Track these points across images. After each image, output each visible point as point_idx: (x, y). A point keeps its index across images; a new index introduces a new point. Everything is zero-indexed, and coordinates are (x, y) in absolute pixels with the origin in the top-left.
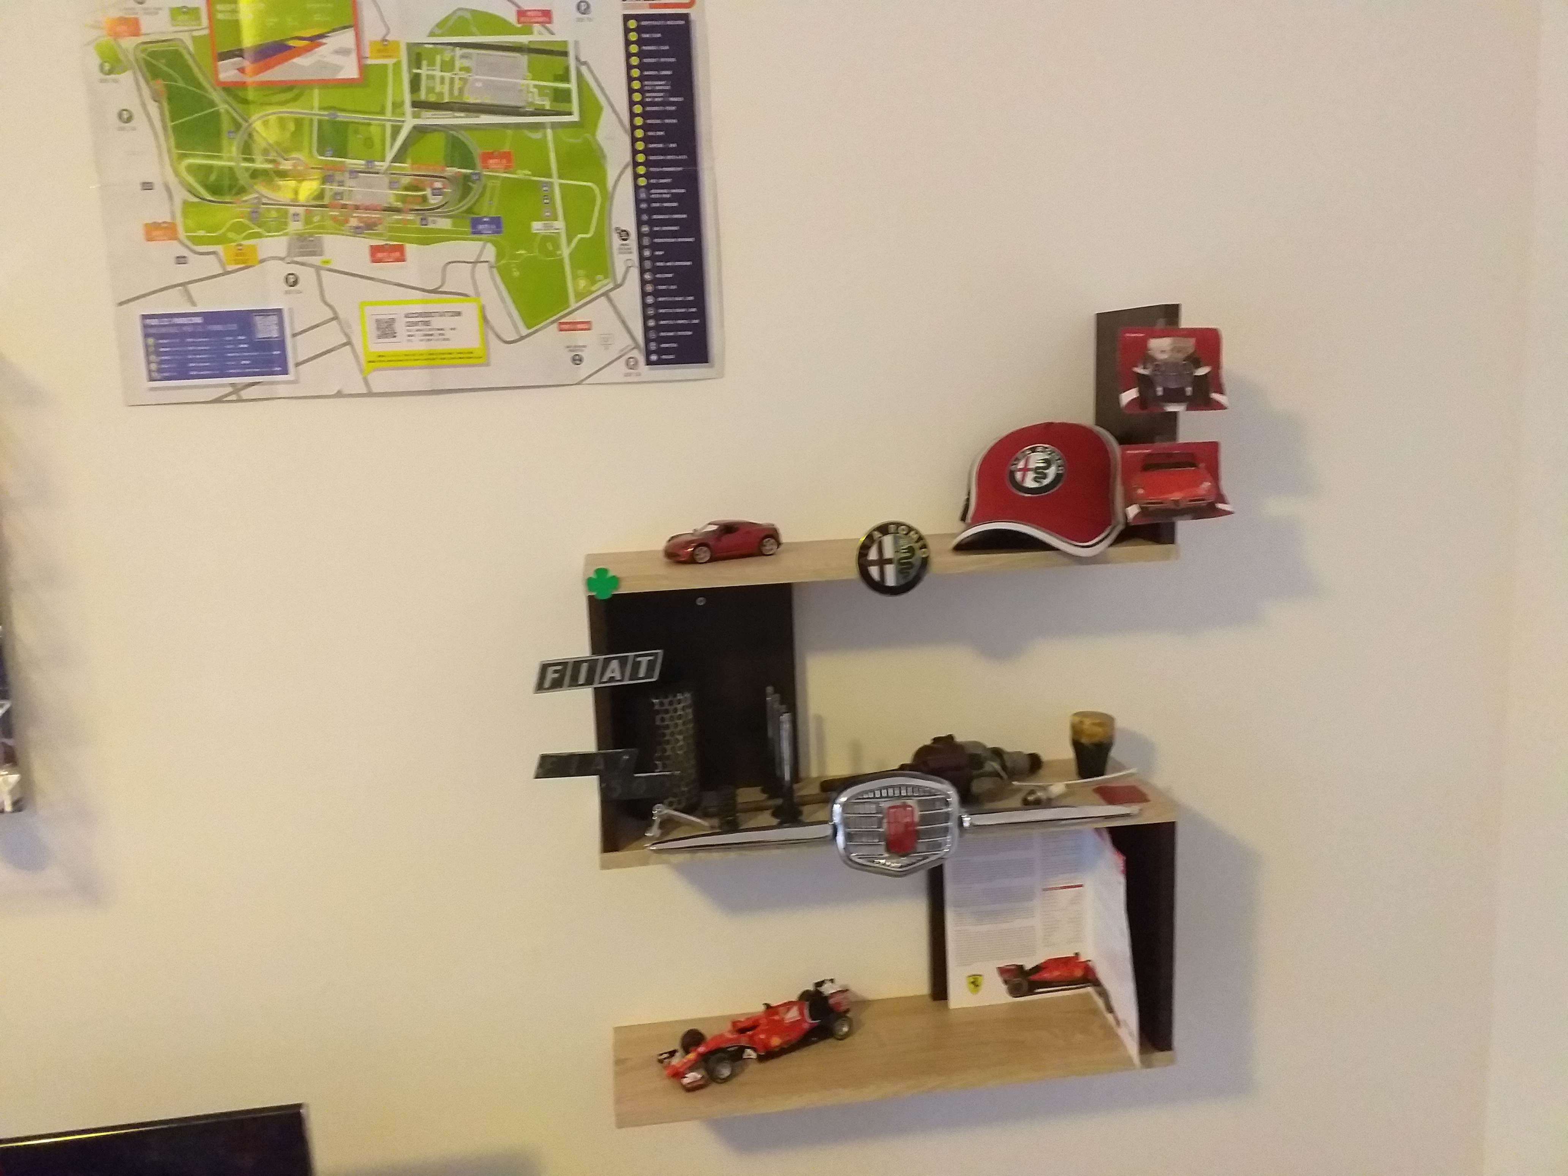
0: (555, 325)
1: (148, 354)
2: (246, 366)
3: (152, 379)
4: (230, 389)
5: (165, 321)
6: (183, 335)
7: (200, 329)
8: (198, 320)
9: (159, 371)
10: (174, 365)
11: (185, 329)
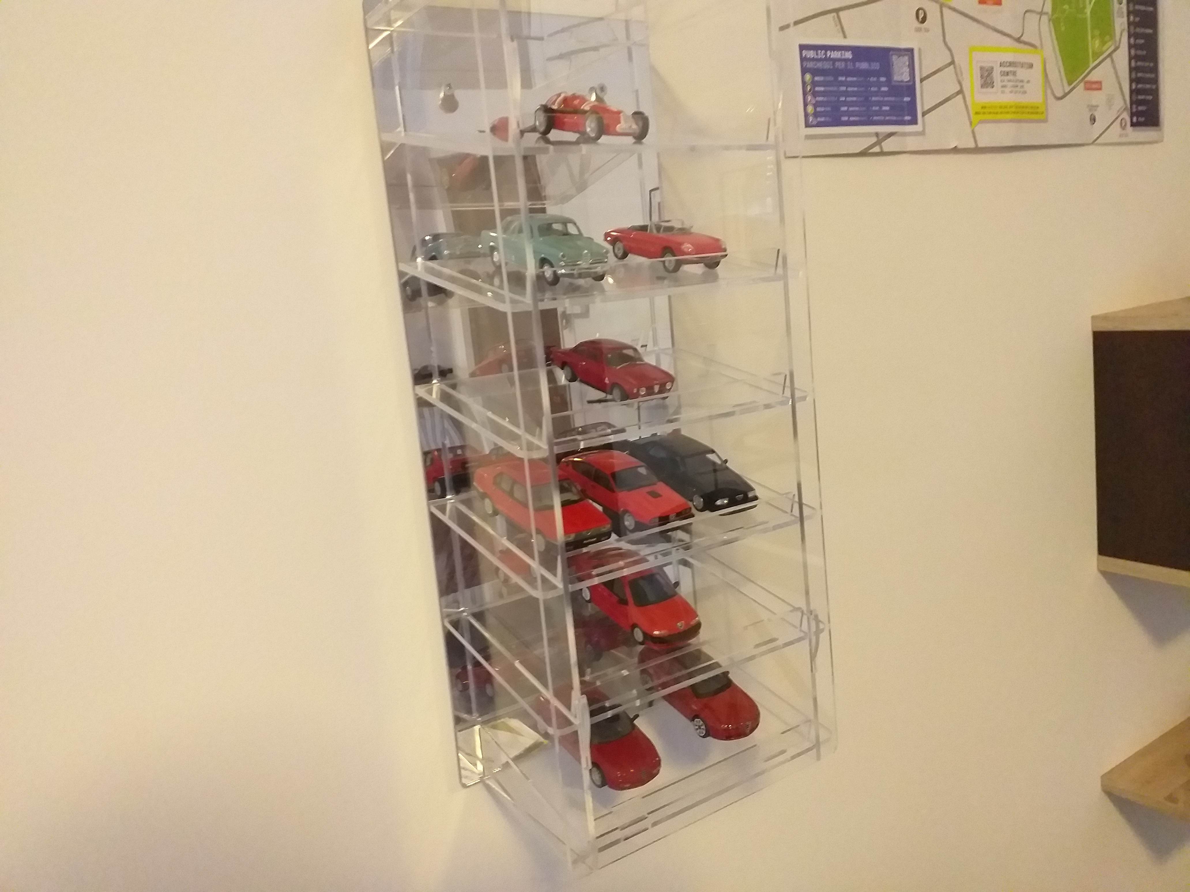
0: (1082, 85)
1: (805, 94)
2: (885, 114)
3: (807, 125)
4: (874, 140)
5: (821, 54)
6: (836, 72)
7: (850, 66)
8: (848, 55)
9: (816, 114)
10: (829, 109)
11: (837, 64)
